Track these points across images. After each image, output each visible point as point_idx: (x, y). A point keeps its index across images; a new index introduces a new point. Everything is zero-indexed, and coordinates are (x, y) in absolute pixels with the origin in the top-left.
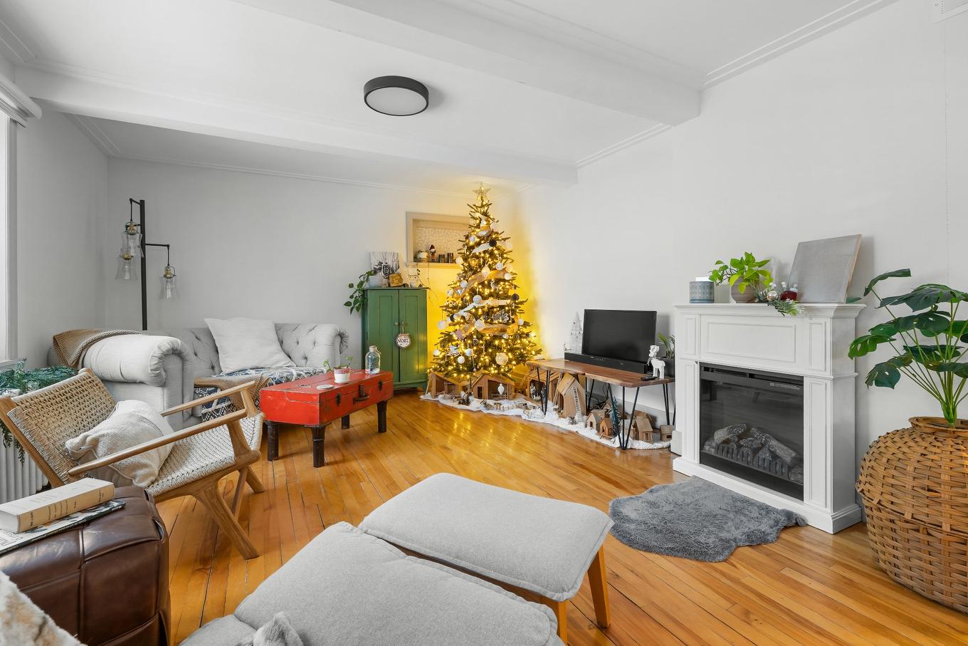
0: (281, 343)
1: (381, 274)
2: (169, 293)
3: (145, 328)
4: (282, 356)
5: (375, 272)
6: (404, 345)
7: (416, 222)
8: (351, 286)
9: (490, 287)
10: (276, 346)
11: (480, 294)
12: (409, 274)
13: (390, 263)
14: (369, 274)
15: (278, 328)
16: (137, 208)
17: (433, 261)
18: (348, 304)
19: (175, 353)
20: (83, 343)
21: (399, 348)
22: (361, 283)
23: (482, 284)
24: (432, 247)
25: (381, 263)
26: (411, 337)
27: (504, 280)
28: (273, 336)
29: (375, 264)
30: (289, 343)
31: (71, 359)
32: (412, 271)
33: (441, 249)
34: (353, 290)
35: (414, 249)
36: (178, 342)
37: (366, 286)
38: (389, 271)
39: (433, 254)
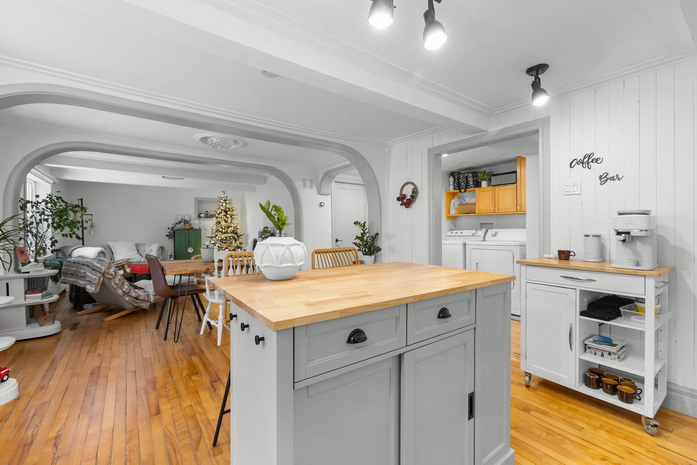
0: (138, 251)
1: (182, 223)
2: (92, 232)
3: (83, 245)
4: (138, 255)
5: (180, 222)
6: (191, 252)
7: (199, 202)
8: (169, 228)
9: (225, 229)
10: (136, 252)
11: (221, 232)
12: (195, 224)
13: (187, 219)
14: (177, 224)
15: (137, 245)
16: (80, 201)
17: (207, 217)
18: (167, 236)
19: (102, 252)
20: (72, 249)
21: (189, 253)
22: (173, 228)
23: (222, 228)
24: (207, 212)
25: (182, 219)
26: (193, 248)
27: (231, 227)
28: (135, 248)
29: (180, 219)
30: (141, 250)
31: (68, 254)
32: (197, 222)
33: (211, 212)
34: (169, 230)
35: (198, 212)
36: (103, 249)
37: (175, 228)
38: (186, 222)
39: (207, 214)
